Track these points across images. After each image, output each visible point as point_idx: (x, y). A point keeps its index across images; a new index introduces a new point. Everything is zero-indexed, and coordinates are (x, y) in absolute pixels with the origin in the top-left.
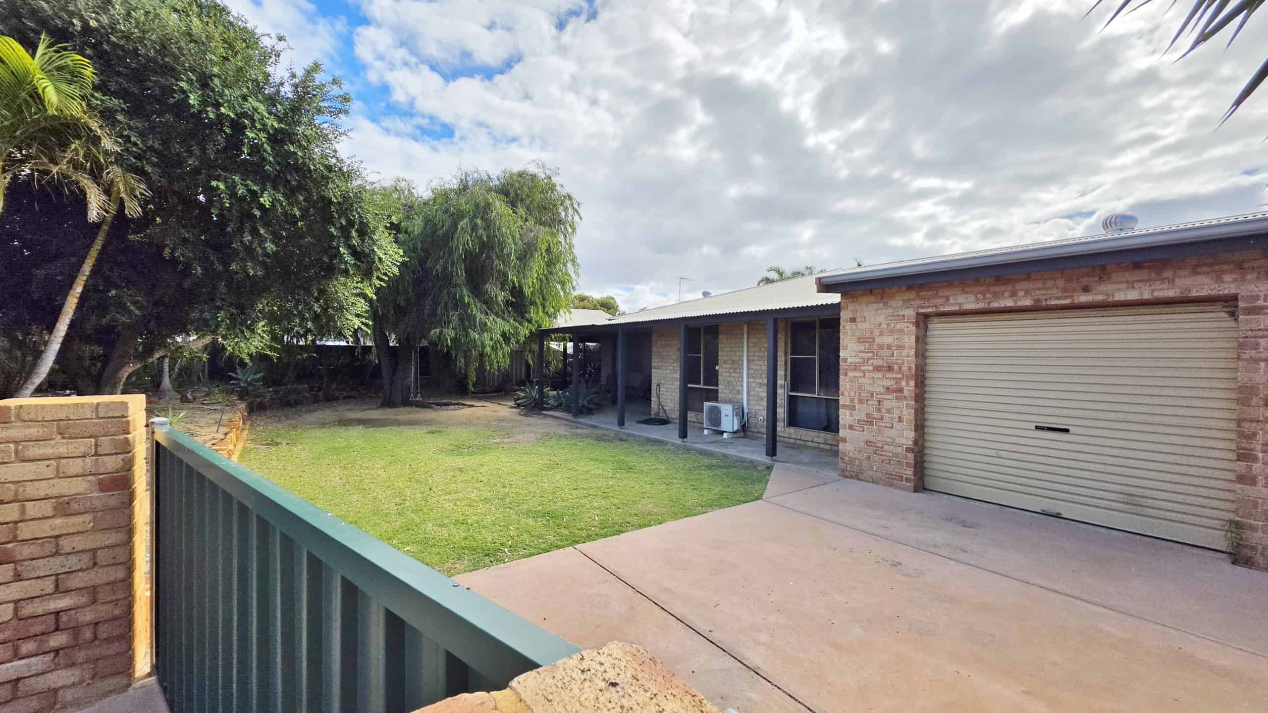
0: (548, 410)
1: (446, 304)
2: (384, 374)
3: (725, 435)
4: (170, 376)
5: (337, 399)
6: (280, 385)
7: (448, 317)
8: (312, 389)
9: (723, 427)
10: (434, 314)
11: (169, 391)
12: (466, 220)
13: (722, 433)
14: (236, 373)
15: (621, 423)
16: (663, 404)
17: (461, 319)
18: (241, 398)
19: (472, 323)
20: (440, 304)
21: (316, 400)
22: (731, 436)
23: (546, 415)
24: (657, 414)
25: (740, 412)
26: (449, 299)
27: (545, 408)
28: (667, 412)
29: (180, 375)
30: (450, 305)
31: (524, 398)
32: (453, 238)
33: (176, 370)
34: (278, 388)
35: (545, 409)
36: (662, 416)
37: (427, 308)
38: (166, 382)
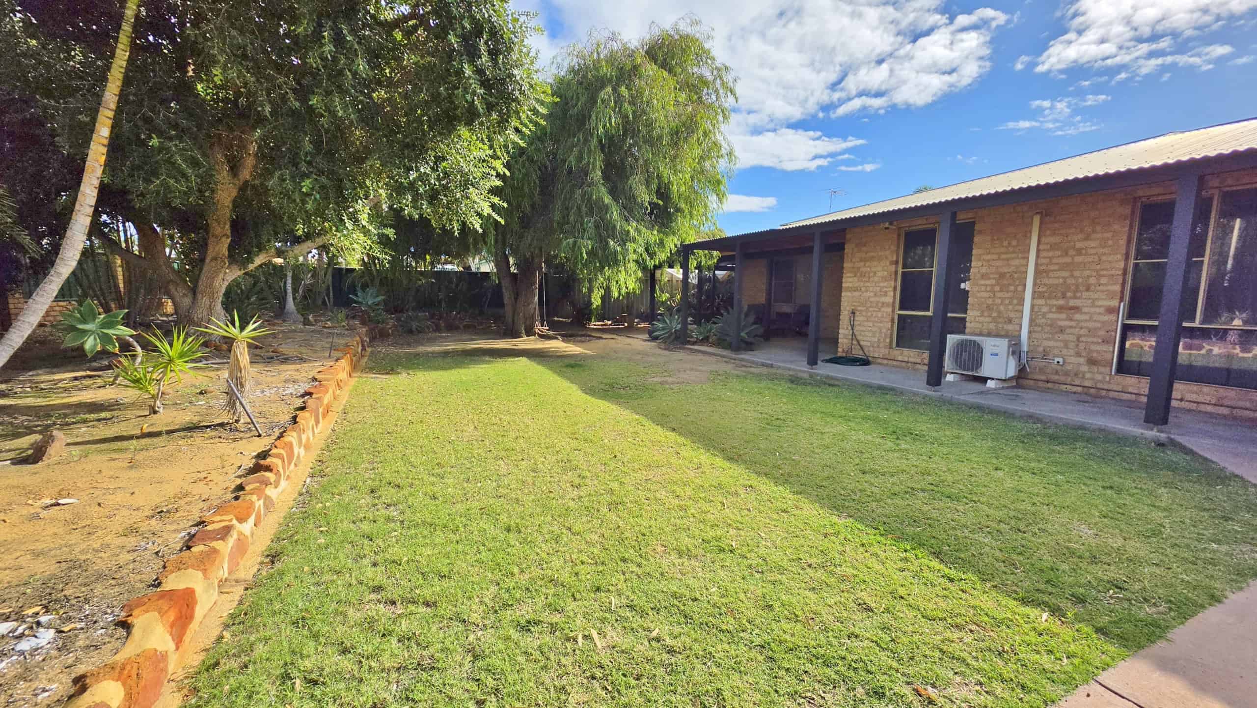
0: (694, 343)
1: (579, 209)
2: (506, 301)
3: (991, 384)
4: (294, 299)
5: (457, 328)
6: (401, 311)
7: (582, 225)
8: (432, 316)
9: (984, 372)
10: (564, 220)
11: (292, 313)
12: (609, 89)
13: (984, 380)
14: (356, 295)
15: (813, 362)
16: (859, 338)
17: (597, 227)
18: (363, 323)
19: (610, 232)
20: (572, 208)
21: (438, 329)
22: (1000, 385)
23: (691, 349)
24: (848, 351)
25: (1017, 349)
26: (583, 202)
27: (689, 341)
28: (866, 350)
29: (305, 297)
30: (584, 209)
31: (663, 329)
32: (590, 117)
33: (300, 291)
34: (400, 315)
35: (689, 343)
36: (857, 353)
37: (557, 216)
38: (290, 304)
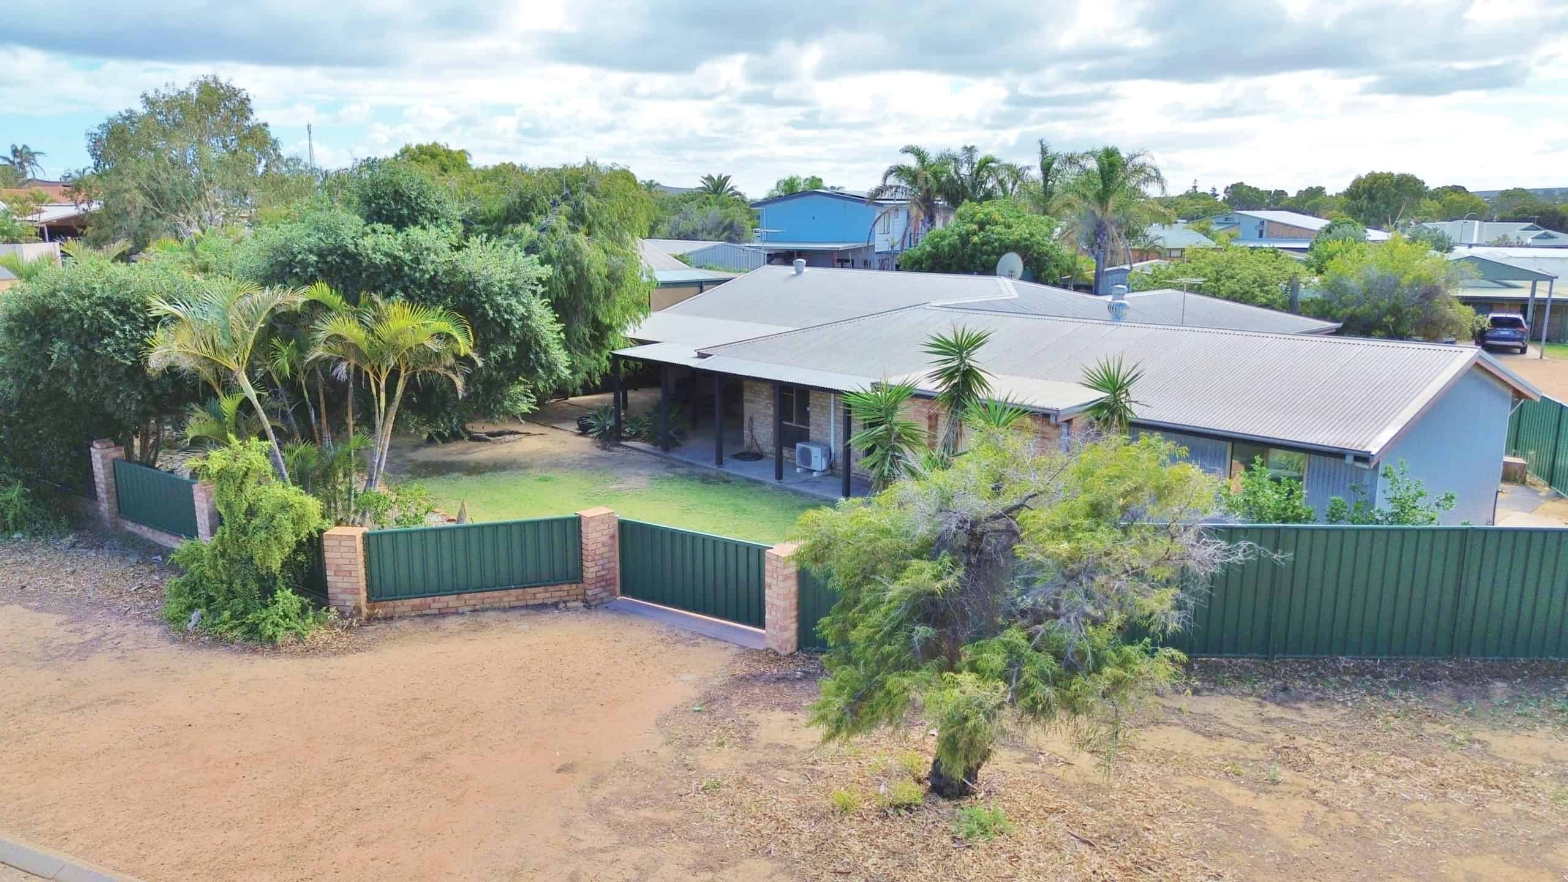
0: (627, 439)
3: (815, 474)
9: (813, 467)
13: (812, 472)
15: (720, 462)
16: (756, 438)
22: (820, 475)
23: (628, 447)
24: (750, 447)
25: (828, 454)
28: (761, 447)
31: (597, 426)
35: (622, 439)
36: (755, 449)
